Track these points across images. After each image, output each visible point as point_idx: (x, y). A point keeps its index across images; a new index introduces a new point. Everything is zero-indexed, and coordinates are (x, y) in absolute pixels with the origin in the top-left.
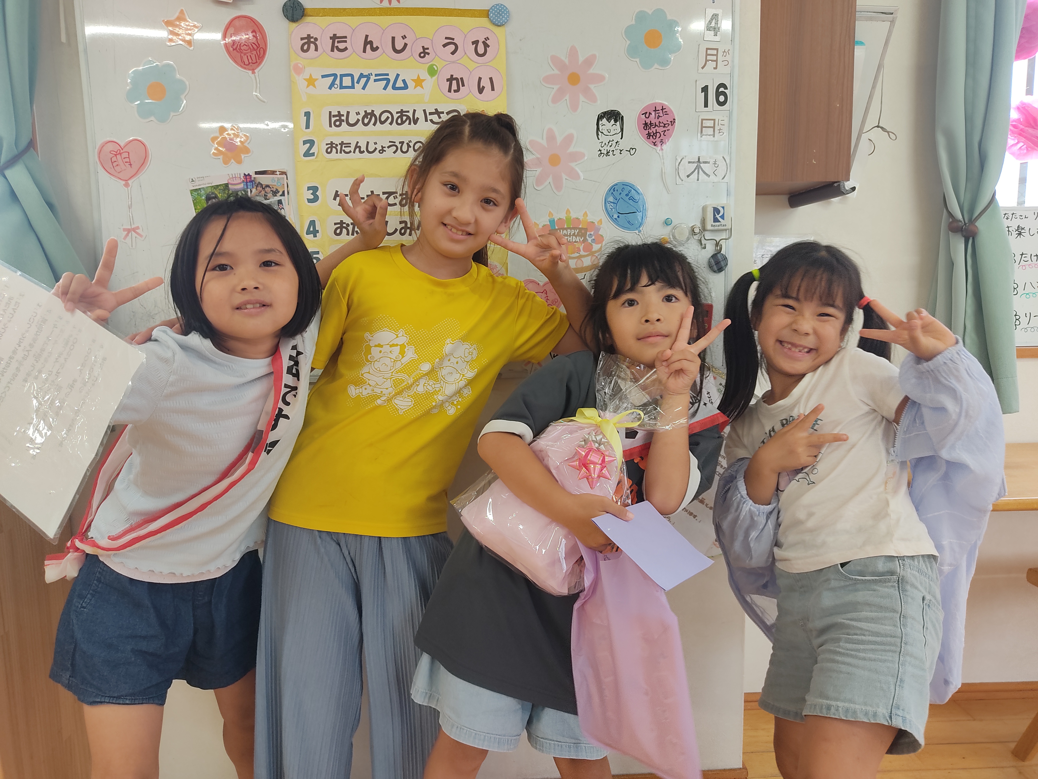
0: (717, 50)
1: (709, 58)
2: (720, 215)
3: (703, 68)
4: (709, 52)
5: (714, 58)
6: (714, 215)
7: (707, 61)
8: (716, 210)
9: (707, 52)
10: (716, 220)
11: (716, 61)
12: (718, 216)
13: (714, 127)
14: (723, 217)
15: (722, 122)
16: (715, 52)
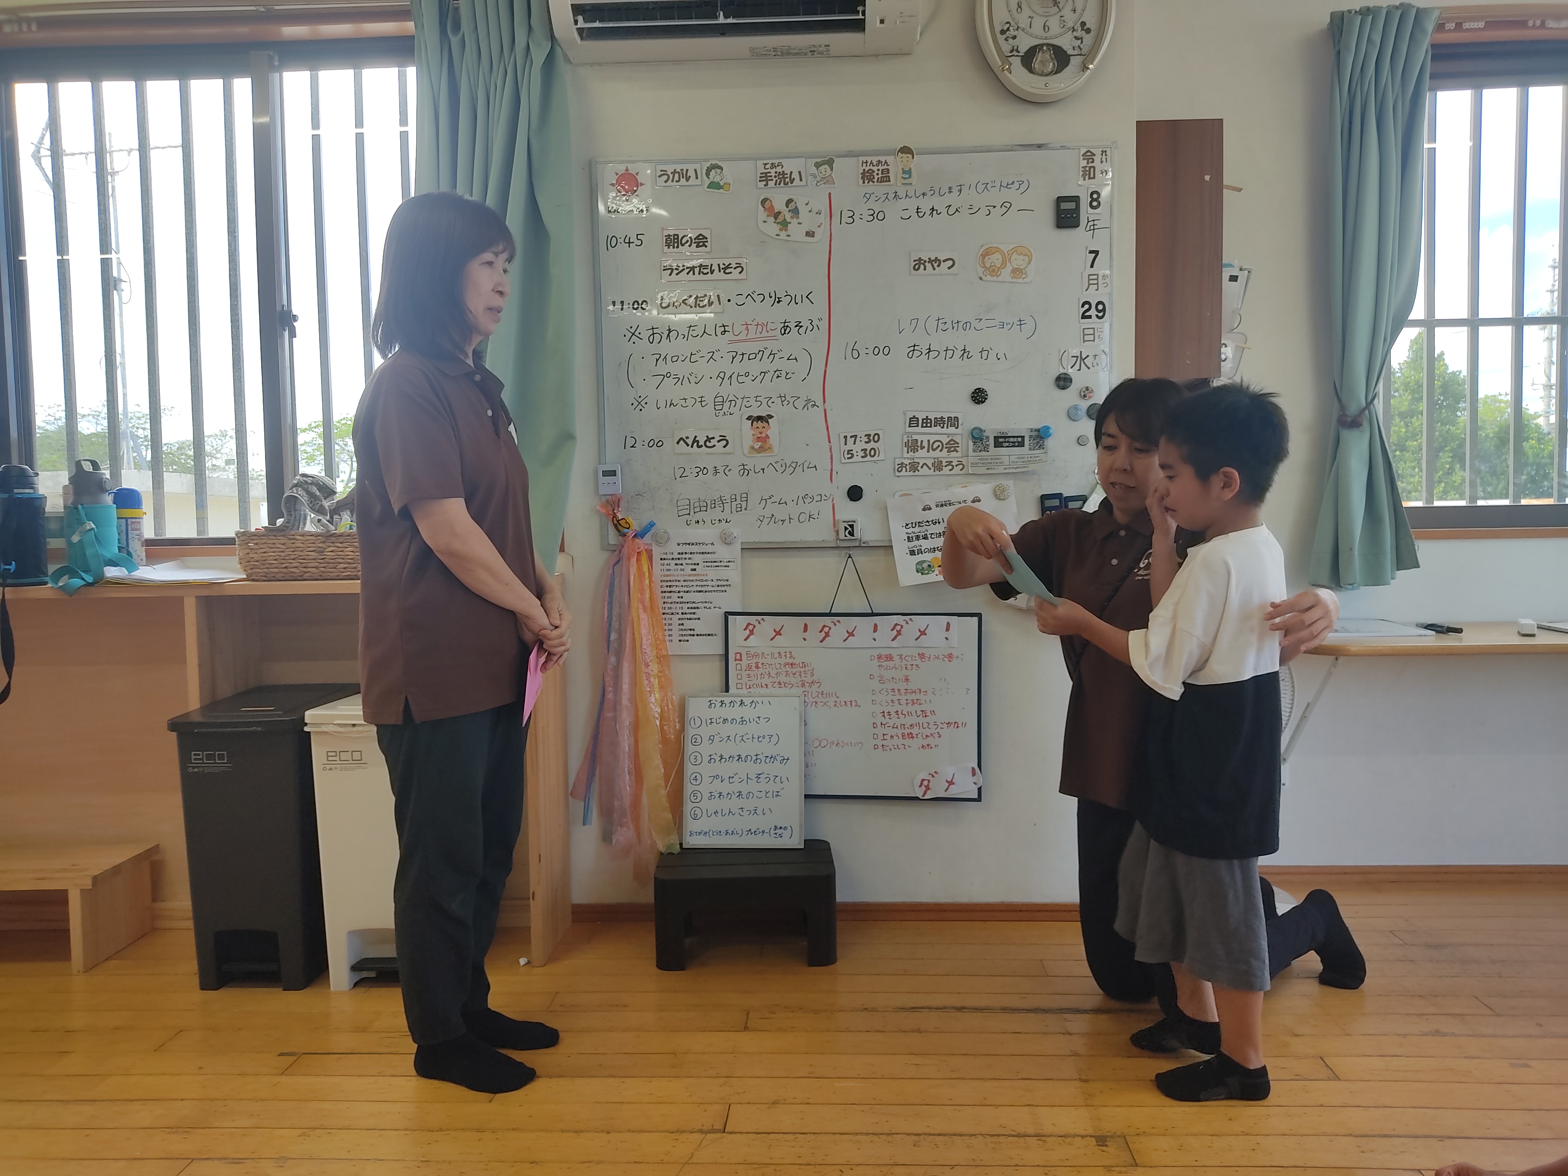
1: (1091, 282)
3: (1086, 290)
4: (1091, 277)
5: (1096, 282)
7: (1089, 284)
9: (1088, 278)
13: (1094, 334)
15: (1101, 330)
16: (1095, 277)
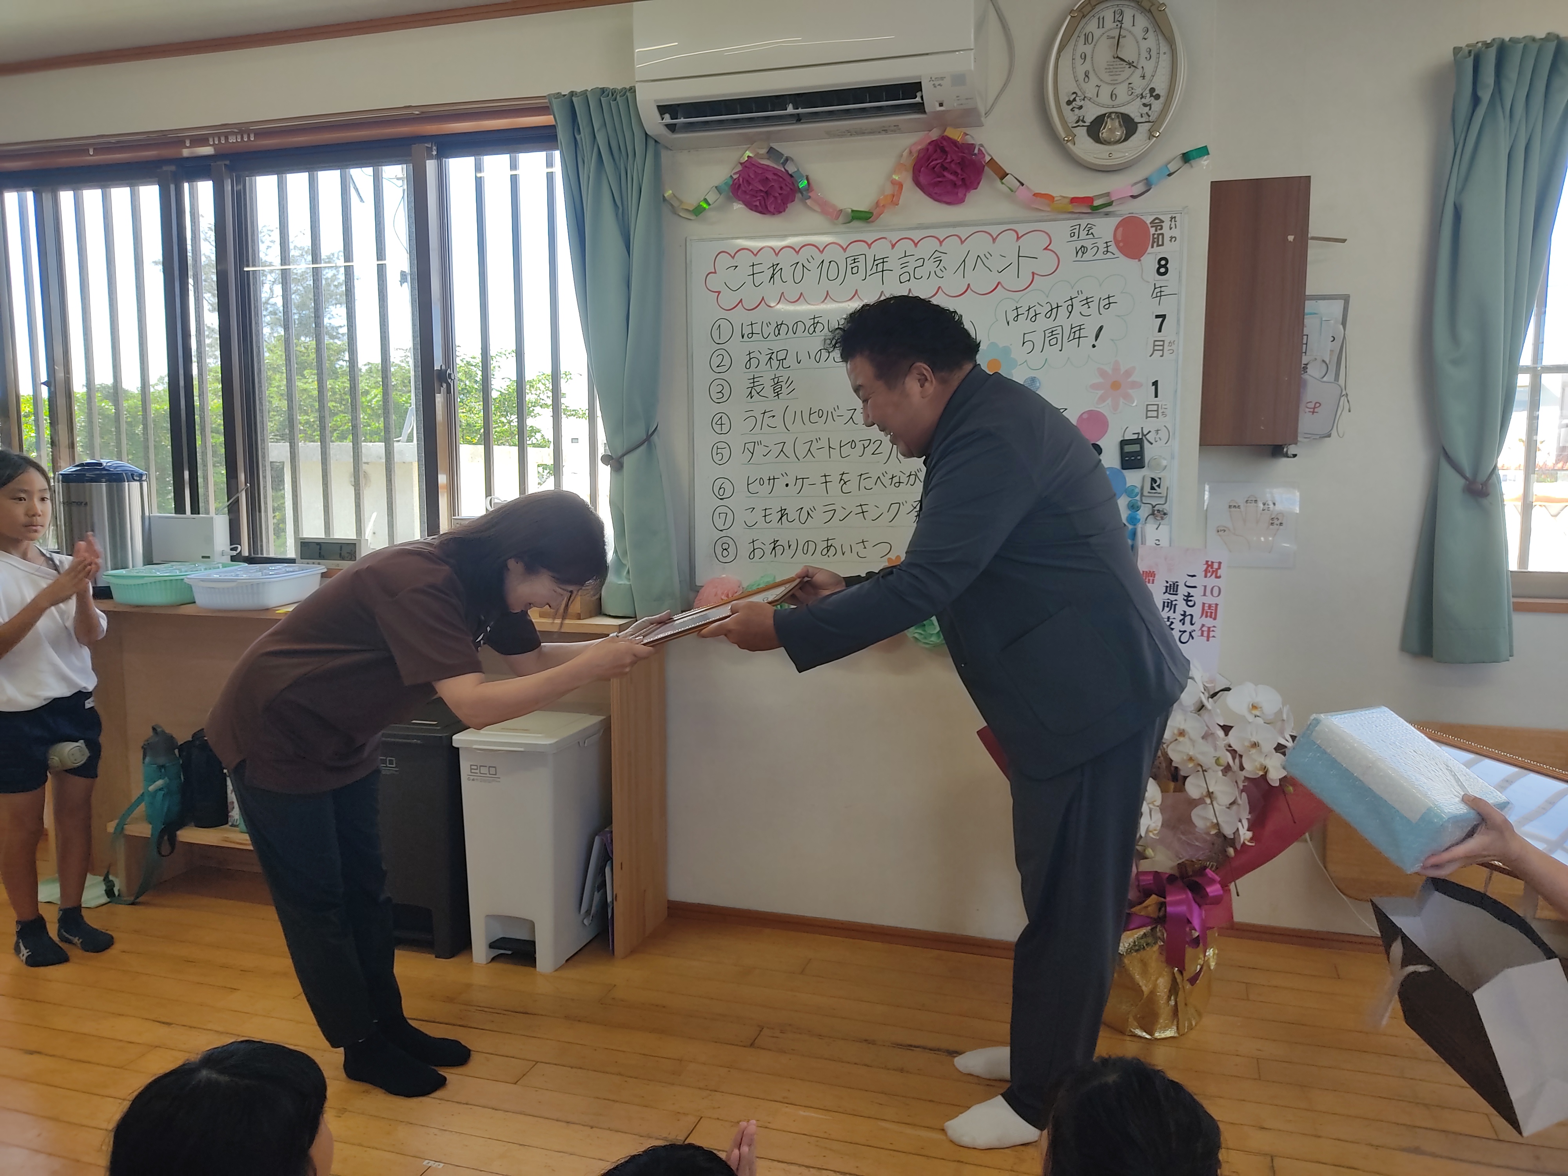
0: (1163, 341)
1: (1156, 348)
2: (1157, 484)
3: (1151, 356)
4: (1157, 343)
5: (1161, 348)
6: (1152, 484)
7: (1154, 350)
8: (1153, 480)
9: (1154, 343)
10: (1152, 488)
11: (1163, 350)
12: (1154, 485)
14: (1159, 486)
16: (1161, 343)
